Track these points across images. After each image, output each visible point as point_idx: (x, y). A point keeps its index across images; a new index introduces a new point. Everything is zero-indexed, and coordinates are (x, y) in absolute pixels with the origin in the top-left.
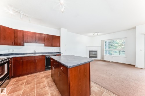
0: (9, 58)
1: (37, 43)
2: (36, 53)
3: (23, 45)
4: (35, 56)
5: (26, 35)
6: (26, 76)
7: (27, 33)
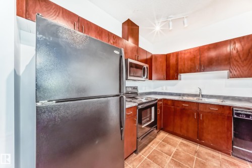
0: (157, 99)
1: (204, 71)
2: (203, 96)
3: (177, 79)
4: (198, 104)
5: (181, 58)
6: (179, 140)
7: (183, 55)
